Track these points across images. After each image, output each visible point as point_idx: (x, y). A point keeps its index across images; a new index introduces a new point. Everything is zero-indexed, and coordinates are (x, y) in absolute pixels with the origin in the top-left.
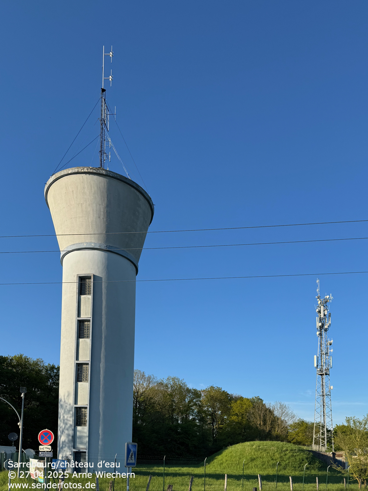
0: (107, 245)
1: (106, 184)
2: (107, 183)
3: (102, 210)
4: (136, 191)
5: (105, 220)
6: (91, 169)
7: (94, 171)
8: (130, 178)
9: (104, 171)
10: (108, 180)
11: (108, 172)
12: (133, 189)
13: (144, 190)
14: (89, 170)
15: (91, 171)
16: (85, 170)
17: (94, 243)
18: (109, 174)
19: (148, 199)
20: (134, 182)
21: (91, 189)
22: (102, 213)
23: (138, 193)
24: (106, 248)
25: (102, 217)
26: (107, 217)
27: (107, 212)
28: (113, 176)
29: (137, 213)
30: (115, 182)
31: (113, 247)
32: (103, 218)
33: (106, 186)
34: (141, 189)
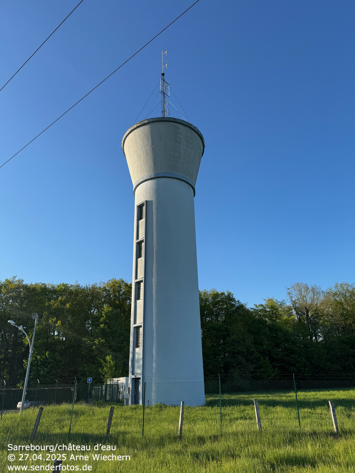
0: (155, 174)
1: (149, 129)
2: (150, 128)
3: (149, 149)
4: (174, 124)
5: (152, 155)
6: (138, 124)
7: (140, 124)
9: (146, 121)
10: (150, 126)
11: (150, 120)
12: (171, 123)
13: (182, 120)
14: (137, 125)
15: (139, 125)
16: (135, 126)
17: (146, 176)
18: (150, 121)
20: (171, 118)
21: (140, 138)
22: (149, 151)
23: (176, 124)
24: (154, 176)
25: (149, 154)
26: (153, 152)
27: (152, 148)
29: (178, 139)
30: (155, 124)
31: (160, 173)
32: (150, 154)
33: (149, 131)
34: (178, 120)
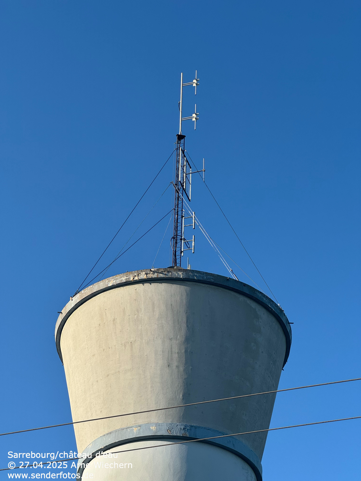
0: (186, 426)
1: (184, 297)
2: (187, 295)
3: (176, 349)
4: (249, 301)
5: (182, 369)
6: (154, 272)
7: (161, 275)
8: (235, 278)
9: (180, 273)
10: (188, 288)
11: (190, 273)
12: (242, 298)
13: (267, 297)
14: (151, 276)
15: (155, 275)
16: (143, 276)
17: (157, 425)
18: (191, 277)
19: (277, 312)
20: (245, 285)
21: (153, 311)
22: (176, 355)
23: (253, 305)
24: (183, 432)
25: (175, 364)
26: (186, 363)
27: (186, 351)
28: (201, 279)
29: (253, 344)
30: (204, 291)
31: (199, 427)
32: (178, 367)
33: (184, 301)
34: (260, 295)
